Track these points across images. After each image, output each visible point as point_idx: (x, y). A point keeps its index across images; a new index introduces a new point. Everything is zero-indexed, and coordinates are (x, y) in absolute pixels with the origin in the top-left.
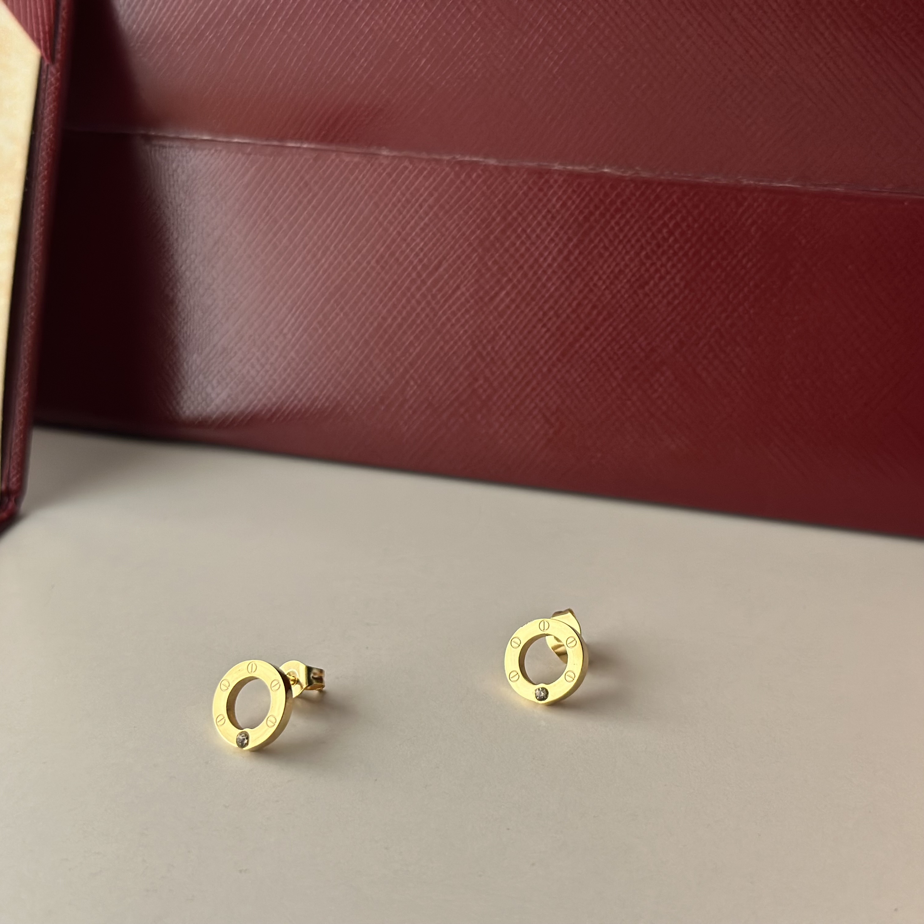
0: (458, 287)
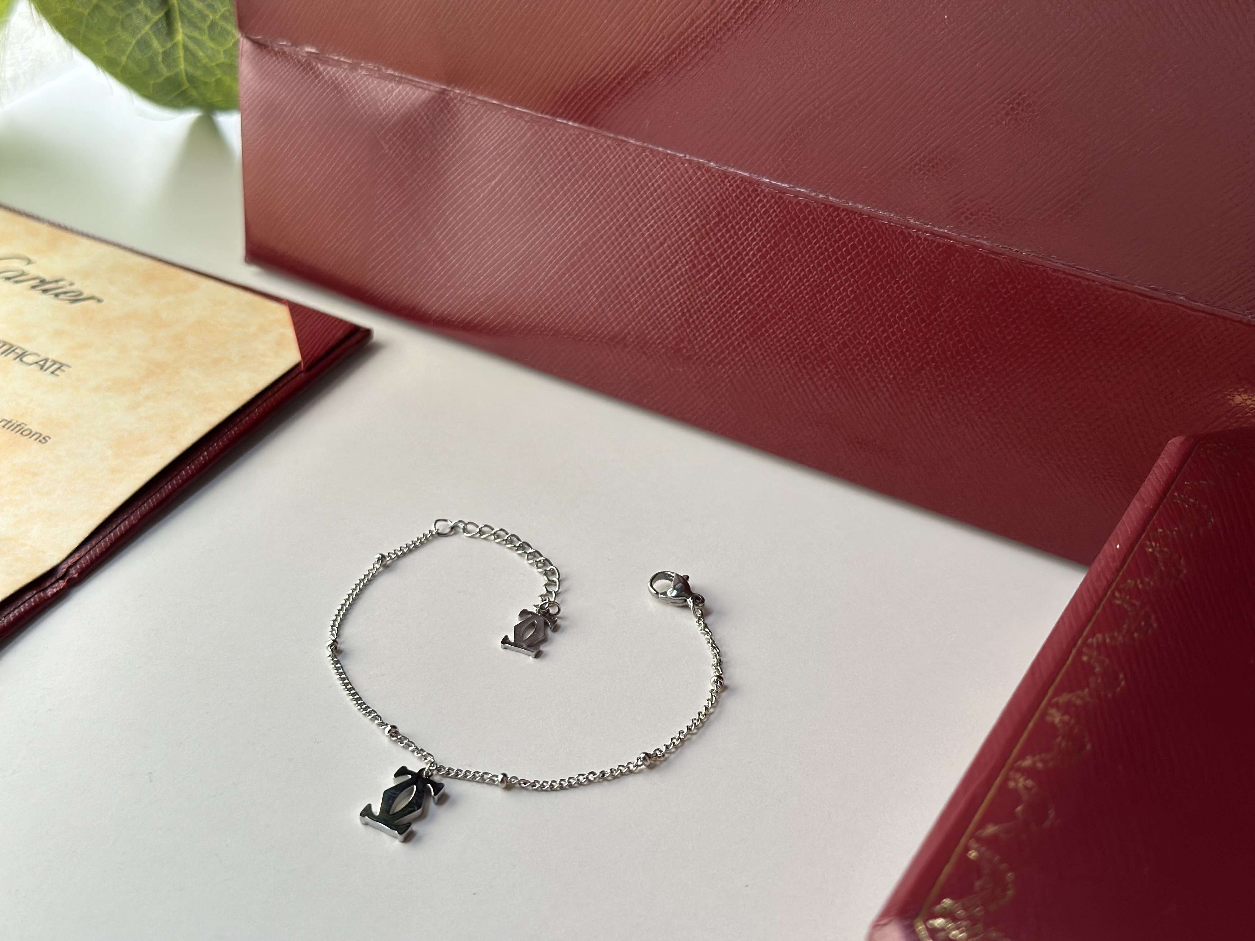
0: (677, 262)
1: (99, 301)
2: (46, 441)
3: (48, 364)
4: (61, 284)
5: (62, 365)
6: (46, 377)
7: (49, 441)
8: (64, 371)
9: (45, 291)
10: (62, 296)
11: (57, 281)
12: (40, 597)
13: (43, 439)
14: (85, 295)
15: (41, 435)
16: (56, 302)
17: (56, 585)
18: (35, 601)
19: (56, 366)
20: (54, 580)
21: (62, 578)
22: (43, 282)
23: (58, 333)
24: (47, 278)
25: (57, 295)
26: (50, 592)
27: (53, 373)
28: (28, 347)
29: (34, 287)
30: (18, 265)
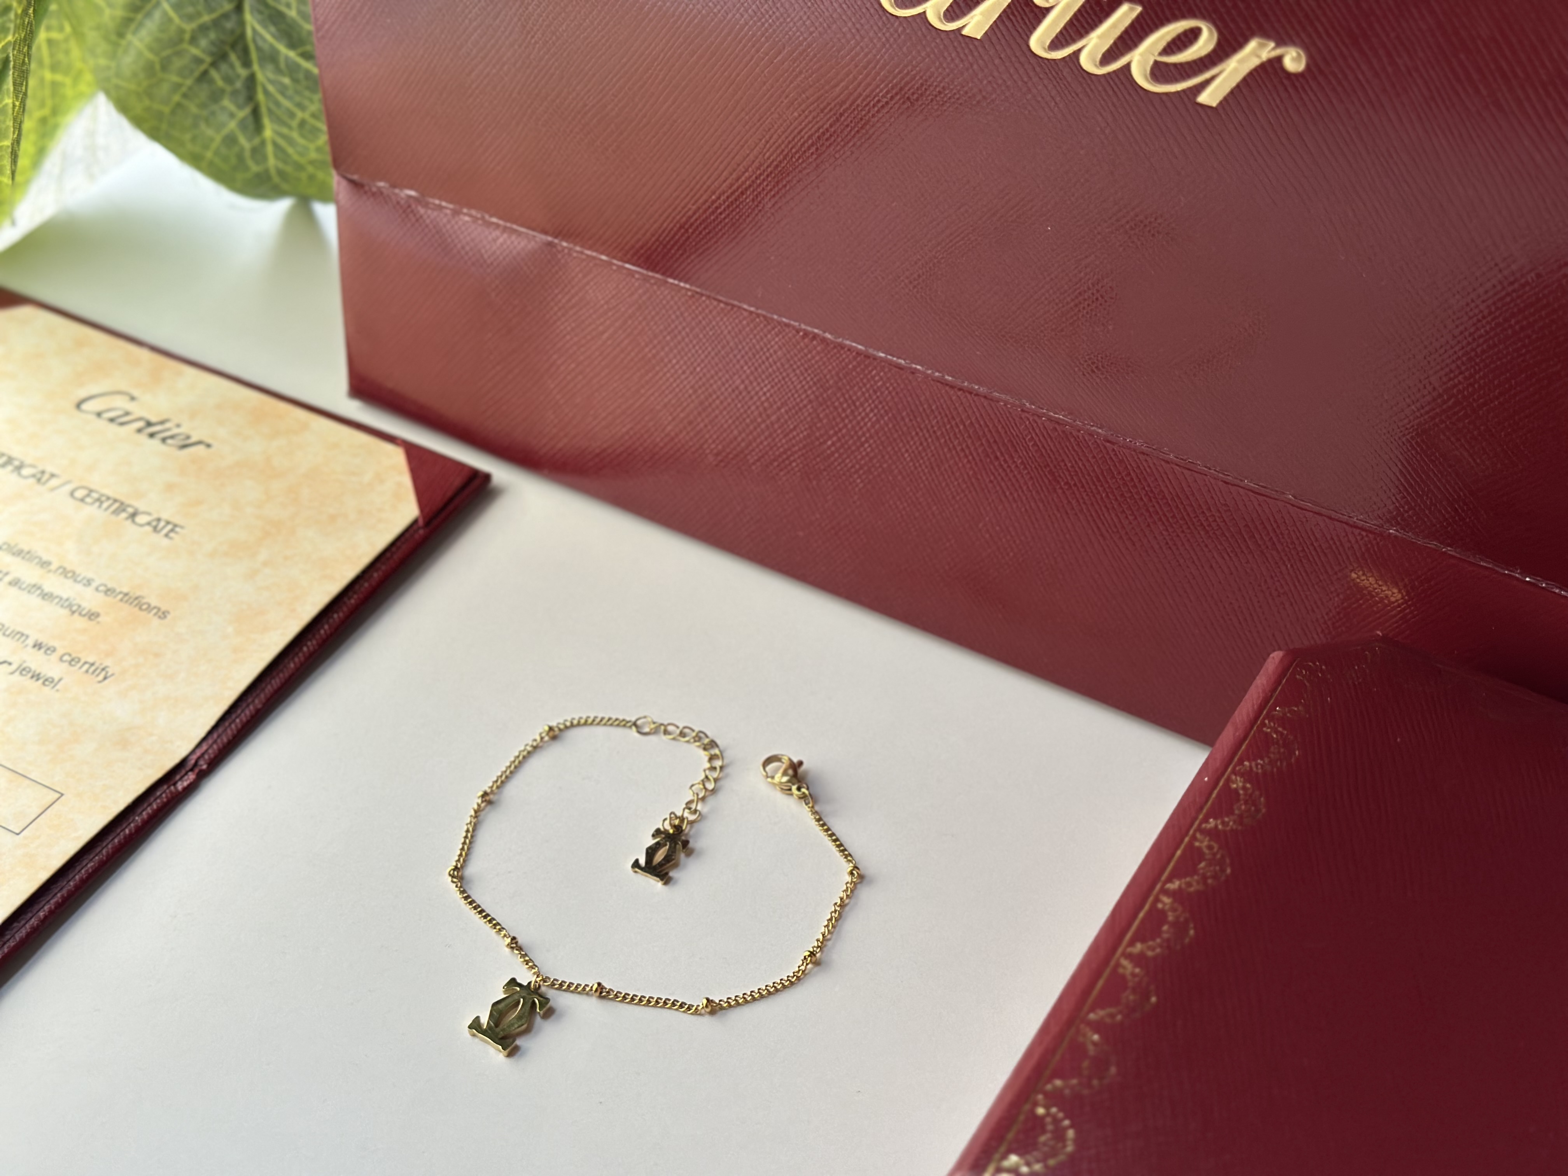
1: (209, 446)
2: (165, 617)
3: (162, 524)
4: (167, 425)
5: (175, 526)
6: (159, 539)
7: (169, 617)
8: (177, 533)
9: (152, 435)
10: (169, 441)
11: (162, 422)
12: (171, 792)
13: (163, 615)
14: (194, 439)
15: (159, 609)
16: (163, 448)
17: (186, 777)
18: (167, 797)
19: (169, 527)
20: (183, 772)
21: (192, 770)
22: (149, 424)
23: (170, 488)
24: (153, 419)
25: (164, 440)
26: (180, 786)
27: (167, 535)
28: (141, 506)
29: (139, 431)
30: (121, 403)
